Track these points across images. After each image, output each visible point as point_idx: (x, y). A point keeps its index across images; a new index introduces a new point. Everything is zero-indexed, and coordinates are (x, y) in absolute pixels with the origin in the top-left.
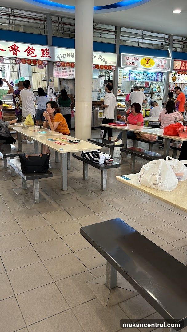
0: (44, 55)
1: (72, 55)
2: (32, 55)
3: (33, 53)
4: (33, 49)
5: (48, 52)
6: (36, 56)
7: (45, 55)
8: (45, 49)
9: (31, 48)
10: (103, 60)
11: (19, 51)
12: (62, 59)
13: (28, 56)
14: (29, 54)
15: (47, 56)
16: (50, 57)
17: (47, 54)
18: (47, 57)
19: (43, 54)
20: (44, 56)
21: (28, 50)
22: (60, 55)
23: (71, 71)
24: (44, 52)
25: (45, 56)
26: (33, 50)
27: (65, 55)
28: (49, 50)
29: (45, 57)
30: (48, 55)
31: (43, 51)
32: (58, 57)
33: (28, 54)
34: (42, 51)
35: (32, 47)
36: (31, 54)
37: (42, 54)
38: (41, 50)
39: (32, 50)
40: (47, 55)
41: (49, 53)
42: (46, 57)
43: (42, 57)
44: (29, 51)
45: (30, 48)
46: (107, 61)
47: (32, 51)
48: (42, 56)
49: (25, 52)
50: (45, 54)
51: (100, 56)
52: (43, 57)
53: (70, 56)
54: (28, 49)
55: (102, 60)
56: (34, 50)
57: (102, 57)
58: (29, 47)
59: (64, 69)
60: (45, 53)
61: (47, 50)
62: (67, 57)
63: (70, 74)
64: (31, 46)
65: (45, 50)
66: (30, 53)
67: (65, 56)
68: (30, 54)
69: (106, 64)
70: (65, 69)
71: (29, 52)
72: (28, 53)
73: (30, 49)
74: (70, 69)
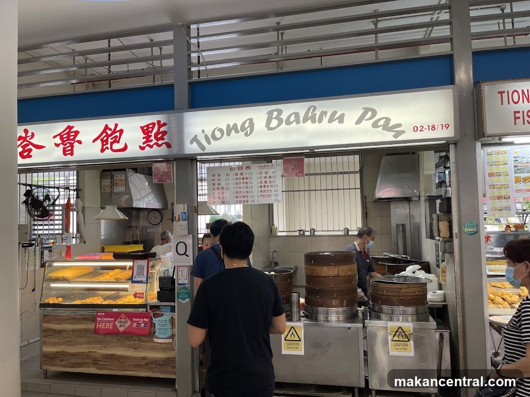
0: (152, 141)
1: (247, 125)
2: (116, 146)
3: (118, 142)
4: (117, 130)
5: (162, 130)
6: (125, 148)
7: (154, 141)
8: (154, 124)
9: (113, 129)
10: (381, 123)
11: (80, 142)
12: (209, 143)
13: (102, 151)
14: (105, 147)
15: (160, 142)
16: (168, 145)
17: (159, 136)
18: (159, 146)
19: (148, 139)
20: (148, 145)
21: (104, 134)
22: (203, 131)
23: (268, 180)
24: (151, 132)
25: (151, 144)
26: (118, 134)
27: (221, 130)
28: (165, 124)
29: (151, 147)
30: (162, 138)
31: (146, 130)
32: (195, 139)
33: (103, 145)
34: (143, 131)
35: (116, 125)
36: (112, 143)
37: (145, 140)
38: (142, 128)
39: (114, 132)
40: (158, 139)
41: (165, 133)
42: (155, 146)
43: (142, 148)
44: (105, 138)
45: (110, 129)
46: (399, 125)
47: (116, 137)
48: (145, 145)
49: (94, 141)
50: (152, 138)
51: (366, 110)
52: (147, 148)
53: (237, 132)
54: (104, 131)
55: (375, 125)
56: (121, 131)
57: (374, 113)
58: (106, 127)
59: (239, 176)
60: (153, 134)
61: (160, 126)
62: (228, 134)
63: (263, 189)
64: (111, 122)
65: (153, 128)
66: (110, 141)
67: (218, 134)
68: (109, 146)
69: (395, 136)
70: (244, 176)
71: (107, 141)
72: (104, 142)
73: (109, 132)
74: (264, 175)
